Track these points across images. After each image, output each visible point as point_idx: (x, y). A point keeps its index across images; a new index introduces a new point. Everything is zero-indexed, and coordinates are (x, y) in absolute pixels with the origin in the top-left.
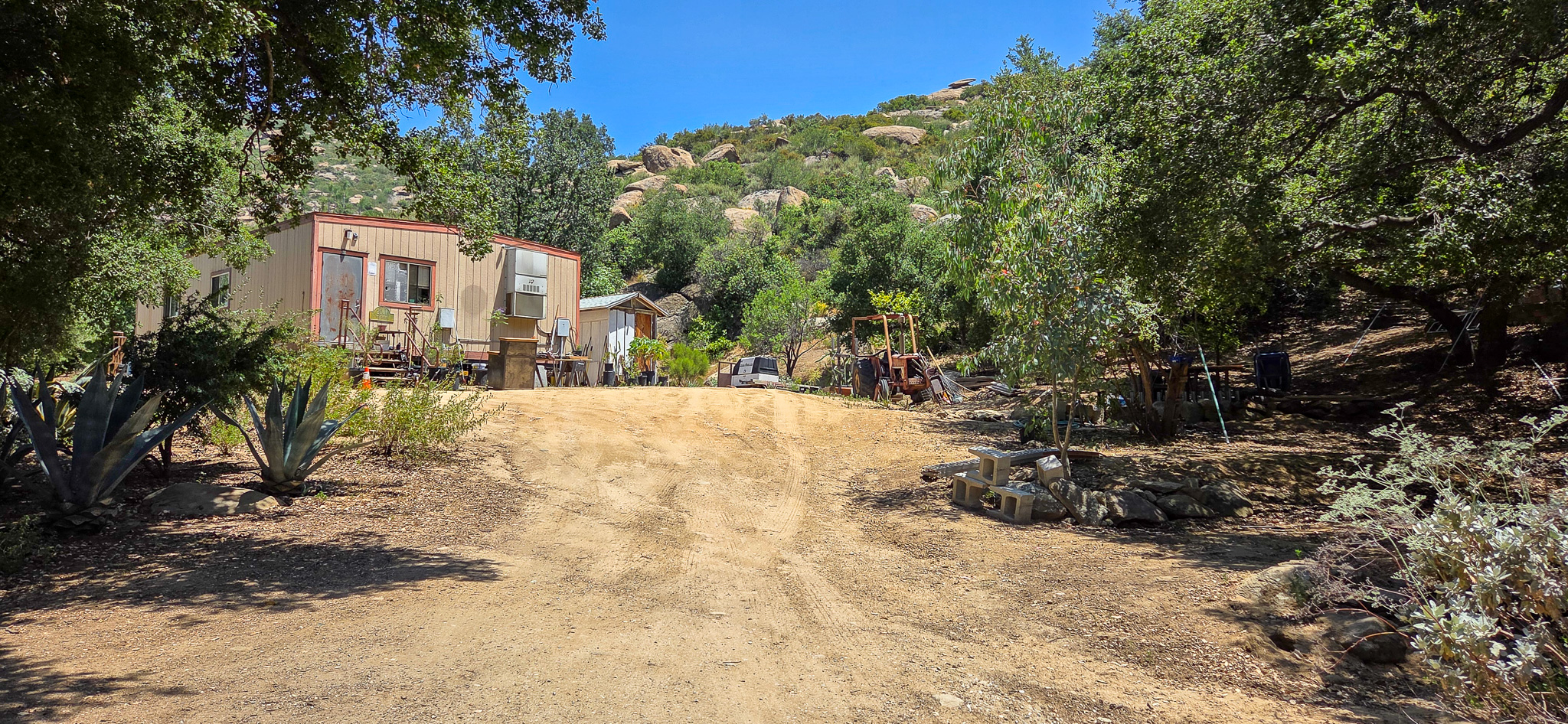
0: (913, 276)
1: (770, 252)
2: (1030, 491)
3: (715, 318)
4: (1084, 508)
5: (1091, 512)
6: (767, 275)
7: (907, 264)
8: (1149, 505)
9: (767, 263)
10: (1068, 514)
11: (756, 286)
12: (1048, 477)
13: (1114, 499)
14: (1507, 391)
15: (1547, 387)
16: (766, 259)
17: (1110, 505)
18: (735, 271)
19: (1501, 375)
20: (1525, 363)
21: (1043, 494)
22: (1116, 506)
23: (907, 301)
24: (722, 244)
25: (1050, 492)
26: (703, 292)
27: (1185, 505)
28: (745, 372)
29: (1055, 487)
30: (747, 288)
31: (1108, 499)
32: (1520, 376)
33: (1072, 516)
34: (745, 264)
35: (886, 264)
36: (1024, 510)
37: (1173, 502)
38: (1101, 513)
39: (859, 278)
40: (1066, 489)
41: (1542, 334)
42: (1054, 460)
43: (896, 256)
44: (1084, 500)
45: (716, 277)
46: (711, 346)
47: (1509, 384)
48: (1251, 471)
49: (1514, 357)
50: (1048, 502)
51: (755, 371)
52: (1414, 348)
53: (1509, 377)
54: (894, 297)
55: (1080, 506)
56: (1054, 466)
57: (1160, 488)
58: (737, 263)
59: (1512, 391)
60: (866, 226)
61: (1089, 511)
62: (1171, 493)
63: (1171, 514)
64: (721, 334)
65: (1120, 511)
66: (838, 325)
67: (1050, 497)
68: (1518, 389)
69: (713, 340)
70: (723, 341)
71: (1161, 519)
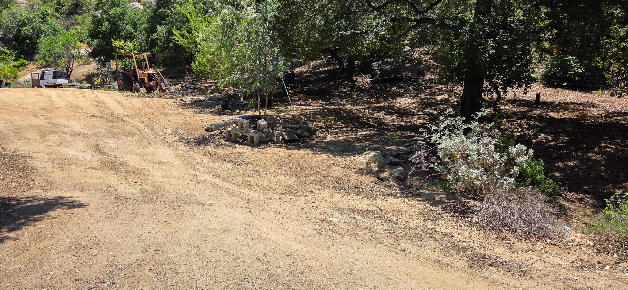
0: (132, 33)
1: (44, 15)
2: (256, 133)
3: (14, 48)
4: (275, 138)
5: (278, 139)
6: (44, 27)
7: (129, 28)
8: (293, 134)
9: (43, 21)
10: (270, 141)
11: (38, 33)
12: (262, 127)
13: (284, 133)
14: (357, 84)
15: (367, 82)
16: (42, 19)
17: (283, 136)
18: (24, 24)
19: (354, 79)
20: (359, 74)
21: (261, 134)
22: (285, 136)
23: (131, 45)
24: (14, 10)
25: (264, 133)
26: (5, 34)
27: (303, 132)
28: (48, 78)
29: (265, 131)
30: (33, 33)
31: (282, 133)
32: (360, 79)
33: (271, 141)
34: (30, 21)
35: (117, 26)
36: (257, 140)
37: (299, 132)
38: (280, 139)
39: (104, 33)
40: (269, 131)
41: (362, 64)
42: (263, 121)
43: (123, 24)
44: (275, 135)
45: (13, 27)
46: (15, 63)
47: (357, 82)
48: (310, 117)
49: (356, 72)
50: (263, 137)
51: (54, 77)
52: (326, 69)
53: (357, 79)
54: (125, 43)
55: (274, 137)
56: (264, 123)
57: (294, 127)
58: (25, 20)
59: (359, 84)
60: (105, 8)
61: (277, 139)
62: (297, 129)
63: (300, 136)
64: (20, 57)
65: (287, 138)
66: (94, 55)
67: (264, 134)
68: (360, 83)
69: (15, 60)
70: (22, 61)
71: (297, 139)
